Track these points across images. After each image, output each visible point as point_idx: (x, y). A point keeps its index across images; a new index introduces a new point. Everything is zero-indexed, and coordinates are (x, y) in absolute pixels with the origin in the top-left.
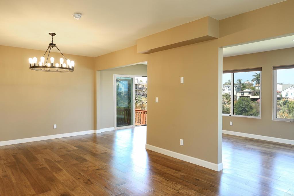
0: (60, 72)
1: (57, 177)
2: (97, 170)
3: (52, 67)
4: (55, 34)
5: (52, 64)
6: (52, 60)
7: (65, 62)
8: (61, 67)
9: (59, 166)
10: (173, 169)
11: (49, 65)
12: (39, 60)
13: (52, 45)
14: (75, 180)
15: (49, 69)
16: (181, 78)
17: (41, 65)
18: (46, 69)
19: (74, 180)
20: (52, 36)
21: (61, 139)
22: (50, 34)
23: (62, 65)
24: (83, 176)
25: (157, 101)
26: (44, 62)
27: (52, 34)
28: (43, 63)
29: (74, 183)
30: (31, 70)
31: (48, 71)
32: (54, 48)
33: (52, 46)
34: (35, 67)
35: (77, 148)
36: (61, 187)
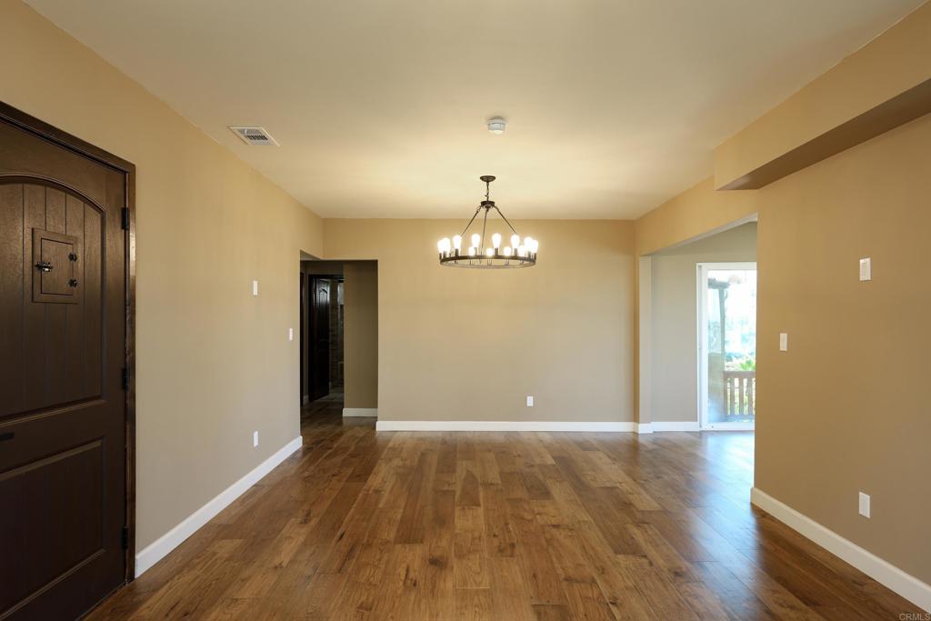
0: (514, 267)
1: (456, 520)
2: (554, 526)
3: (497, 257)
4: (494, 178)
5: (496, 250)
6: (497, 239)
7: (522, 243)
8: (515, 257)
9: (481, 495)
10: (794, 592)
11: (490, 253)
12: (467, 243)
13: (487, 204)
14: (484, 536)
15: (490, 261)
16: (862, 261)
17: (471, 253)
18: (484, 262)
19: (483, 534)
20: (488, 182)
21: (540, 435)
22: (482, 178)
23: (516, 250)
24: (509, 532)
25: (783, 346)
26: (477, 246)
27: (488, 179)
28: (476, 248)
29: (477, 541)
30: (445, 268)
31: (489, 266)
32: (492, 210)
33: (488, 208)
34: (457, 258)
35: (554, 463)
36: (444, 543)
